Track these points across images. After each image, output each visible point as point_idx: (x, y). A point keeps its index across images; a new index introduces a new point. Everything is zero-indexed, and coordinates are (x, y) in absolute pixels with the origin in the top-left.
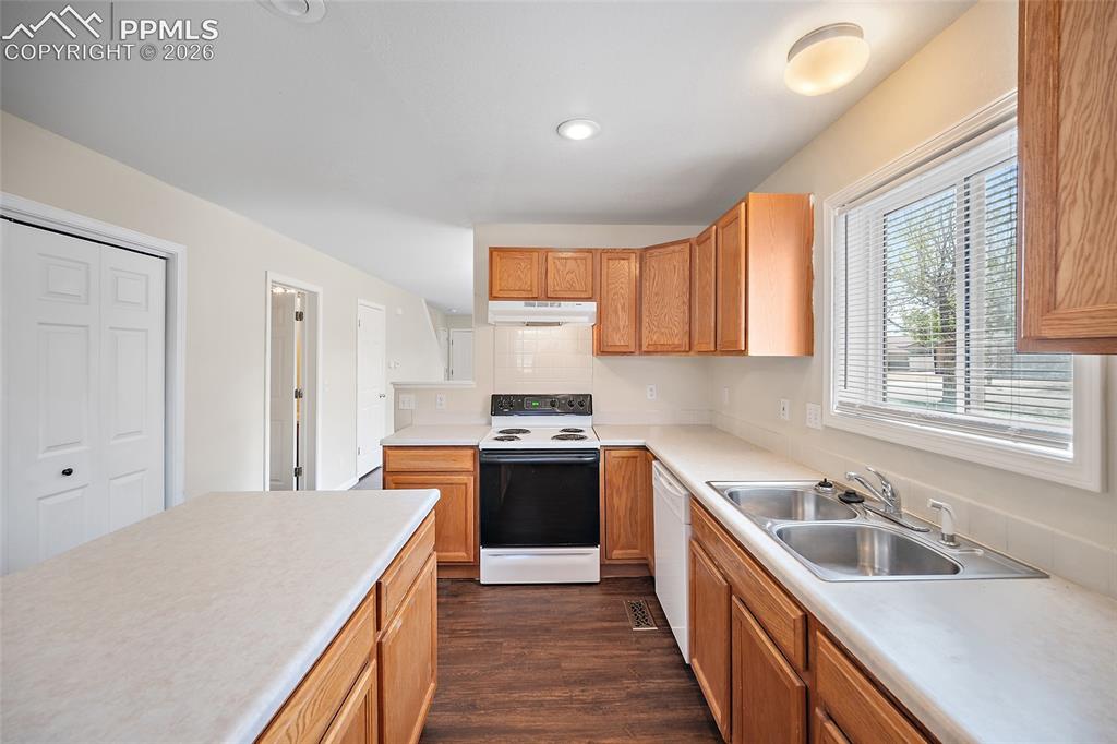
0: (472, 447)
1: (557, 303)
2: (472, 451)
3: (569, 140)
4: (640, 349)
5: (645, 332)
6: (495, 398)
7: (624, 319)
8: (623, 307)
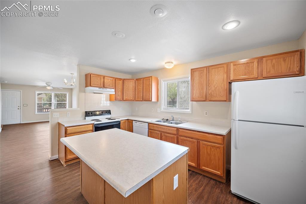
0: (92, 124)
1: (106, 89)
2: (92, 125)
3: (131, 61)
4: (123, 100)
5: (124, 96)
6: (86, 112)
7: (120, 93)
8: (120, 91)
